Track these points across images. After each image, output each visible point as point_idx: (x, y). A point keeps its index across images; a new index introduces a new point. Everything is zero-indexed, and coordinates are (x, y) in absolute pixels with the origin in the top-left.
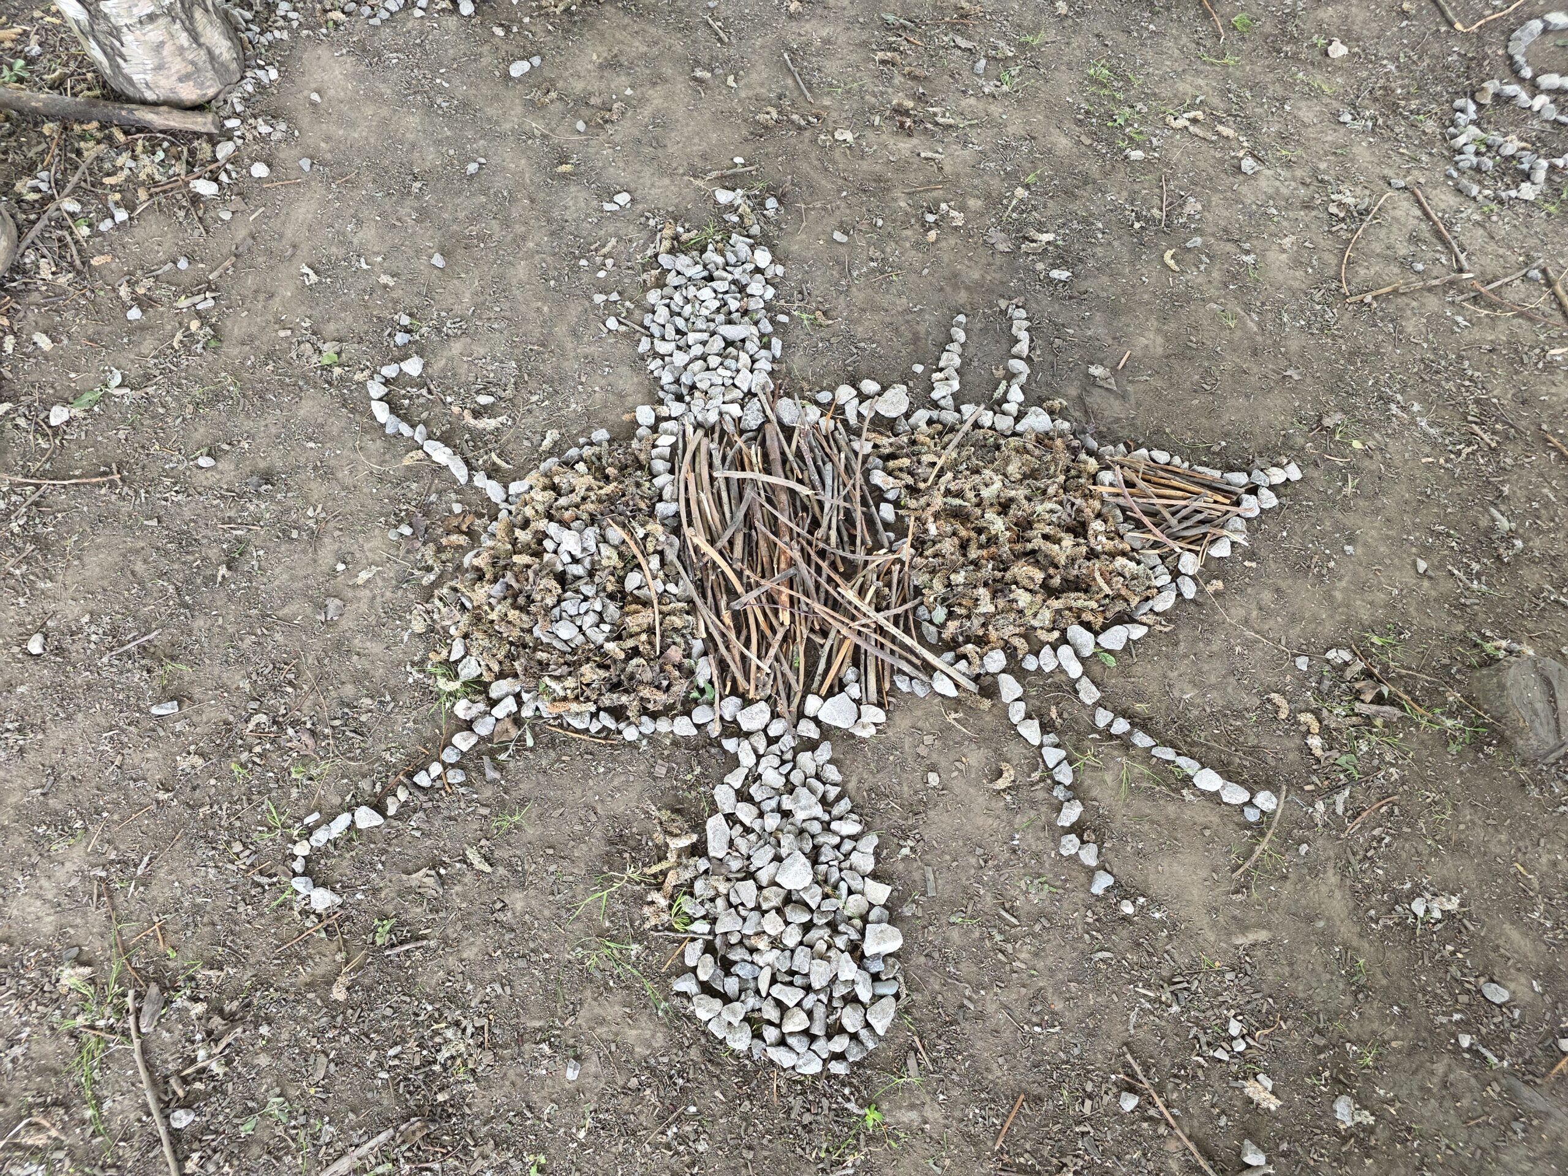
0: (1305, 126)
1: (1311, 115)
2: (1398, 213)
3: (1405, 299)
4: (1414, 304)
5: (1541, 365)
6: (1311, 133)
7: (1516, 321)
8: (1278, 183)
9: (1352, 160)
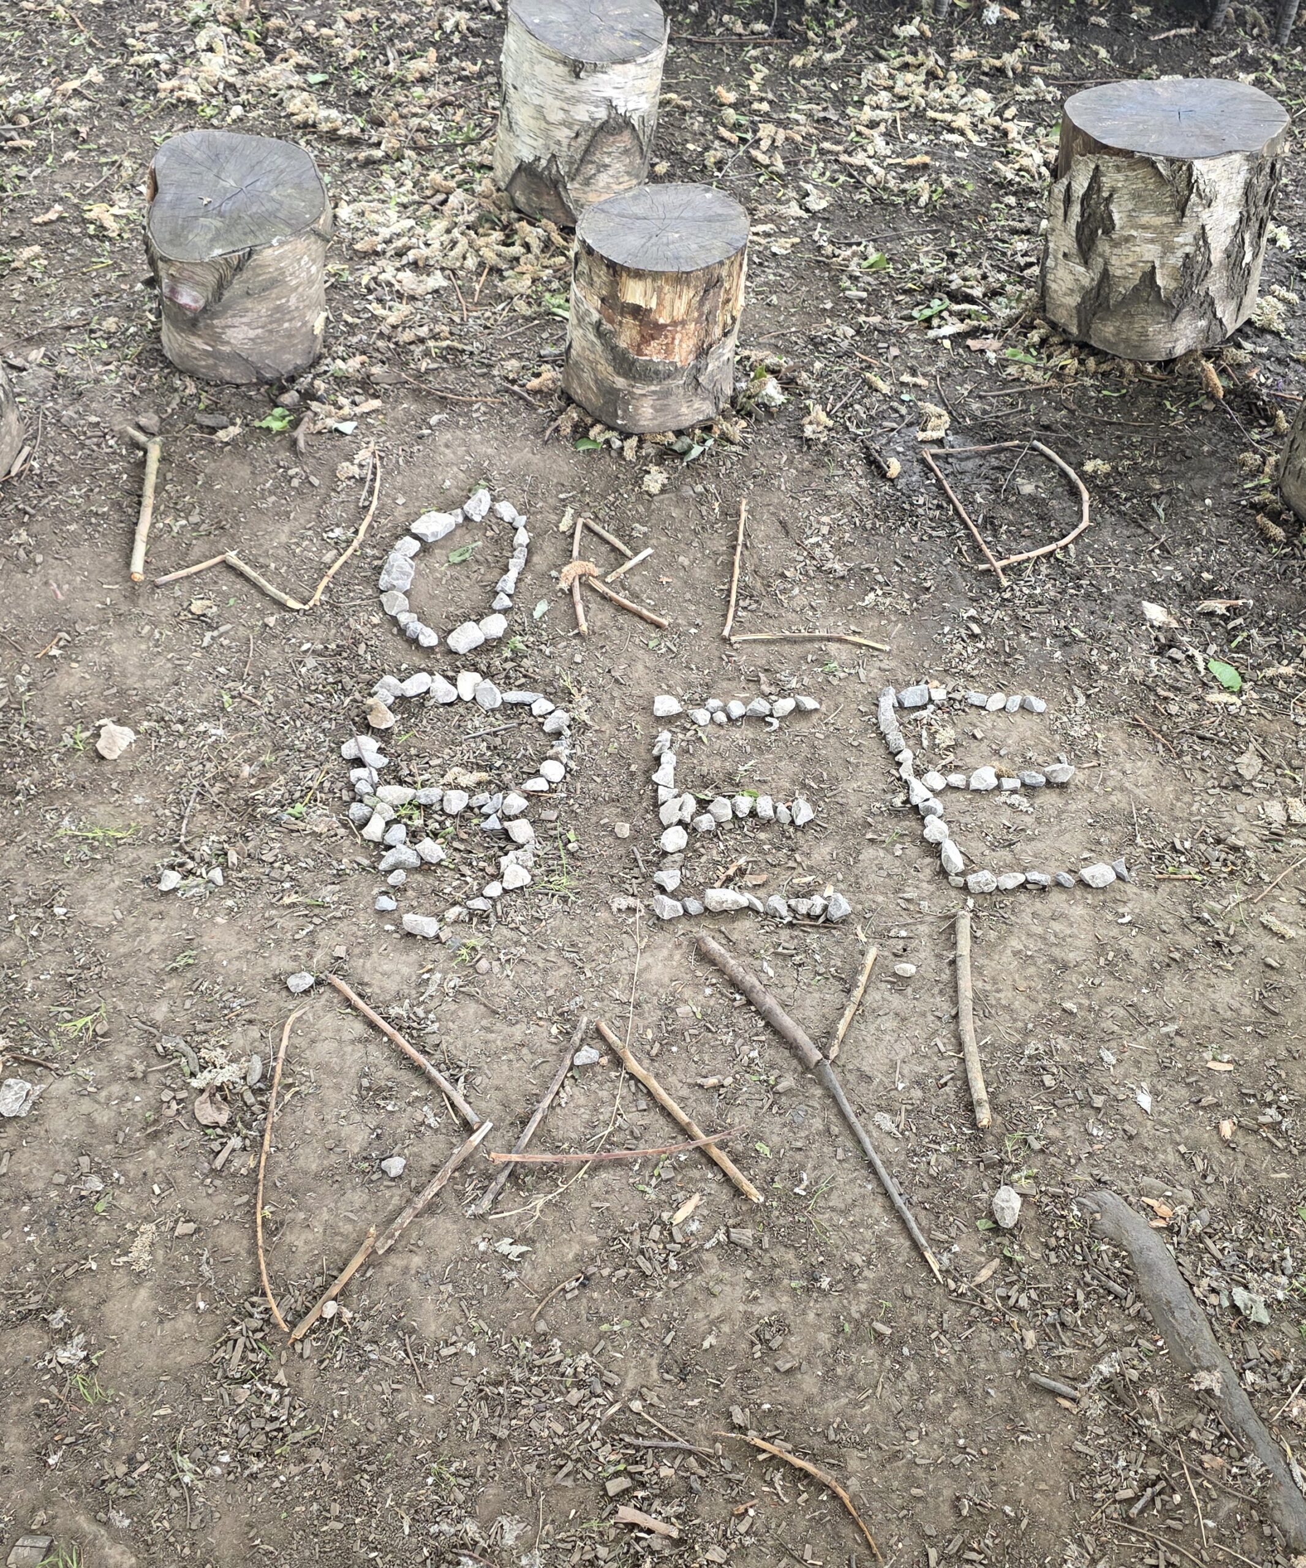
0: (105, 934)
1: (107, 905)
2: (324, 1049)
3: (399, 1260)
4: (417, 1261)
5: (673, 1264)
6: (119, 946)
7: (596, 1184)
8: (86, 1106)
9: (210, 968)
